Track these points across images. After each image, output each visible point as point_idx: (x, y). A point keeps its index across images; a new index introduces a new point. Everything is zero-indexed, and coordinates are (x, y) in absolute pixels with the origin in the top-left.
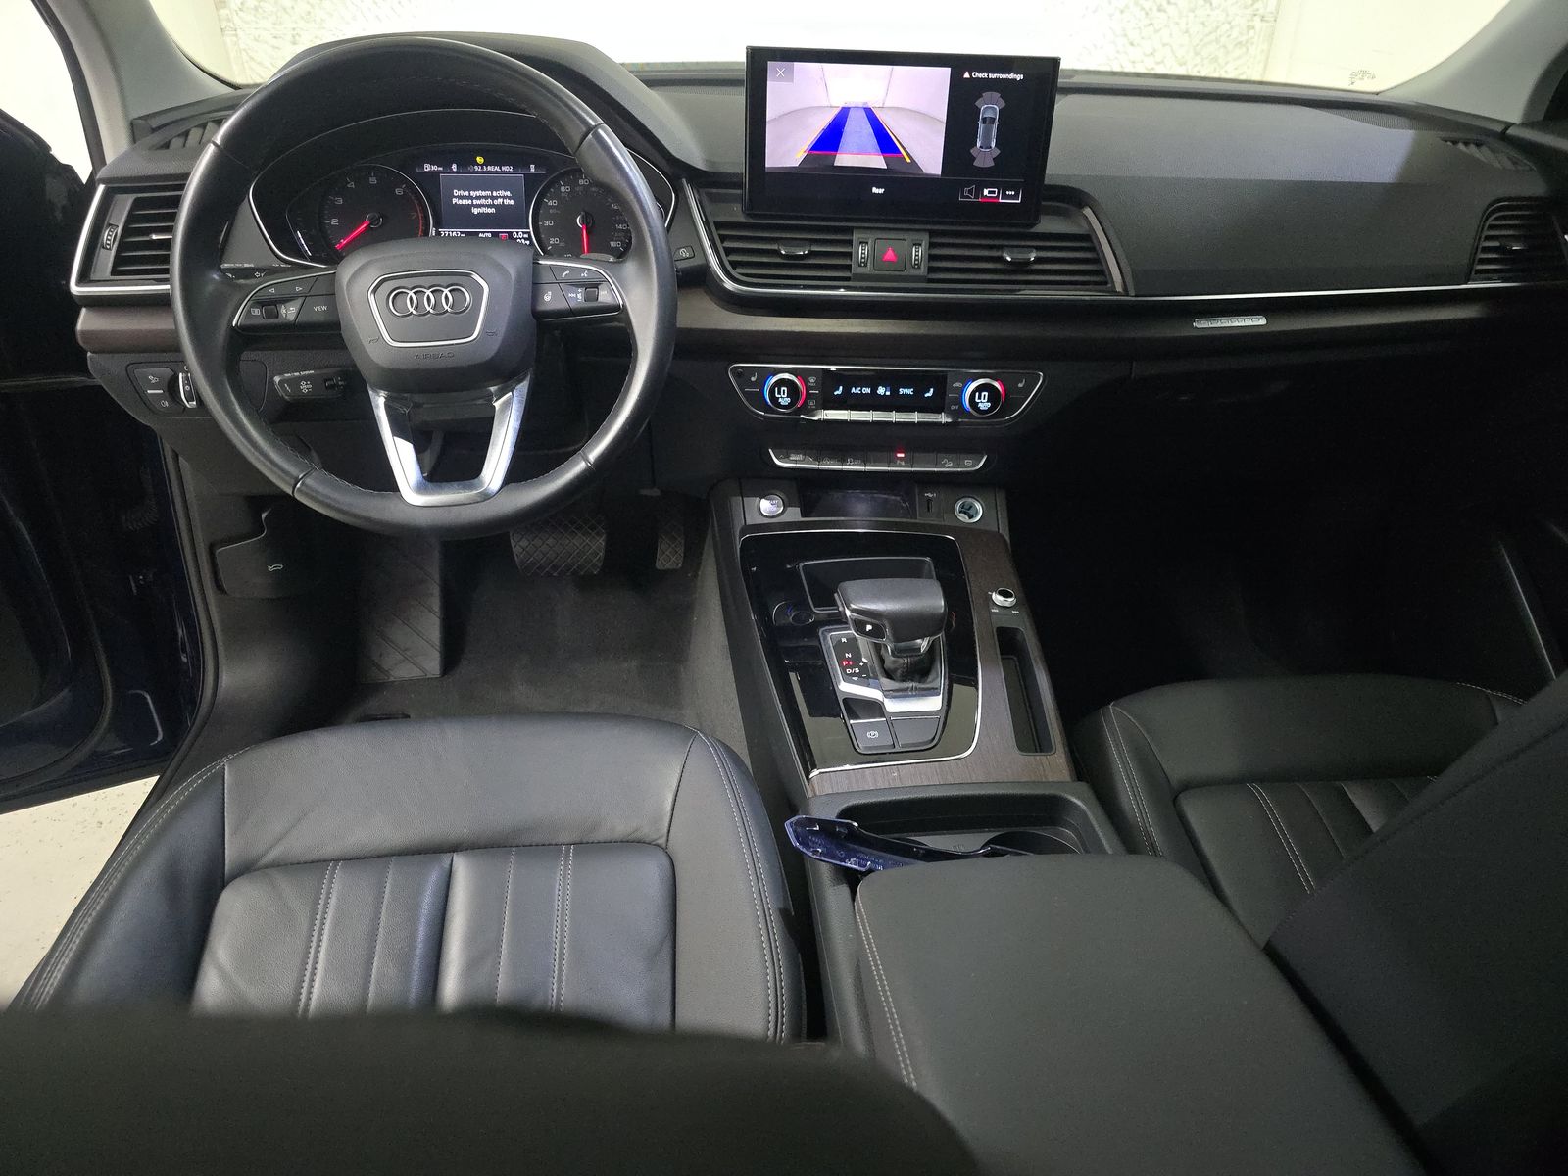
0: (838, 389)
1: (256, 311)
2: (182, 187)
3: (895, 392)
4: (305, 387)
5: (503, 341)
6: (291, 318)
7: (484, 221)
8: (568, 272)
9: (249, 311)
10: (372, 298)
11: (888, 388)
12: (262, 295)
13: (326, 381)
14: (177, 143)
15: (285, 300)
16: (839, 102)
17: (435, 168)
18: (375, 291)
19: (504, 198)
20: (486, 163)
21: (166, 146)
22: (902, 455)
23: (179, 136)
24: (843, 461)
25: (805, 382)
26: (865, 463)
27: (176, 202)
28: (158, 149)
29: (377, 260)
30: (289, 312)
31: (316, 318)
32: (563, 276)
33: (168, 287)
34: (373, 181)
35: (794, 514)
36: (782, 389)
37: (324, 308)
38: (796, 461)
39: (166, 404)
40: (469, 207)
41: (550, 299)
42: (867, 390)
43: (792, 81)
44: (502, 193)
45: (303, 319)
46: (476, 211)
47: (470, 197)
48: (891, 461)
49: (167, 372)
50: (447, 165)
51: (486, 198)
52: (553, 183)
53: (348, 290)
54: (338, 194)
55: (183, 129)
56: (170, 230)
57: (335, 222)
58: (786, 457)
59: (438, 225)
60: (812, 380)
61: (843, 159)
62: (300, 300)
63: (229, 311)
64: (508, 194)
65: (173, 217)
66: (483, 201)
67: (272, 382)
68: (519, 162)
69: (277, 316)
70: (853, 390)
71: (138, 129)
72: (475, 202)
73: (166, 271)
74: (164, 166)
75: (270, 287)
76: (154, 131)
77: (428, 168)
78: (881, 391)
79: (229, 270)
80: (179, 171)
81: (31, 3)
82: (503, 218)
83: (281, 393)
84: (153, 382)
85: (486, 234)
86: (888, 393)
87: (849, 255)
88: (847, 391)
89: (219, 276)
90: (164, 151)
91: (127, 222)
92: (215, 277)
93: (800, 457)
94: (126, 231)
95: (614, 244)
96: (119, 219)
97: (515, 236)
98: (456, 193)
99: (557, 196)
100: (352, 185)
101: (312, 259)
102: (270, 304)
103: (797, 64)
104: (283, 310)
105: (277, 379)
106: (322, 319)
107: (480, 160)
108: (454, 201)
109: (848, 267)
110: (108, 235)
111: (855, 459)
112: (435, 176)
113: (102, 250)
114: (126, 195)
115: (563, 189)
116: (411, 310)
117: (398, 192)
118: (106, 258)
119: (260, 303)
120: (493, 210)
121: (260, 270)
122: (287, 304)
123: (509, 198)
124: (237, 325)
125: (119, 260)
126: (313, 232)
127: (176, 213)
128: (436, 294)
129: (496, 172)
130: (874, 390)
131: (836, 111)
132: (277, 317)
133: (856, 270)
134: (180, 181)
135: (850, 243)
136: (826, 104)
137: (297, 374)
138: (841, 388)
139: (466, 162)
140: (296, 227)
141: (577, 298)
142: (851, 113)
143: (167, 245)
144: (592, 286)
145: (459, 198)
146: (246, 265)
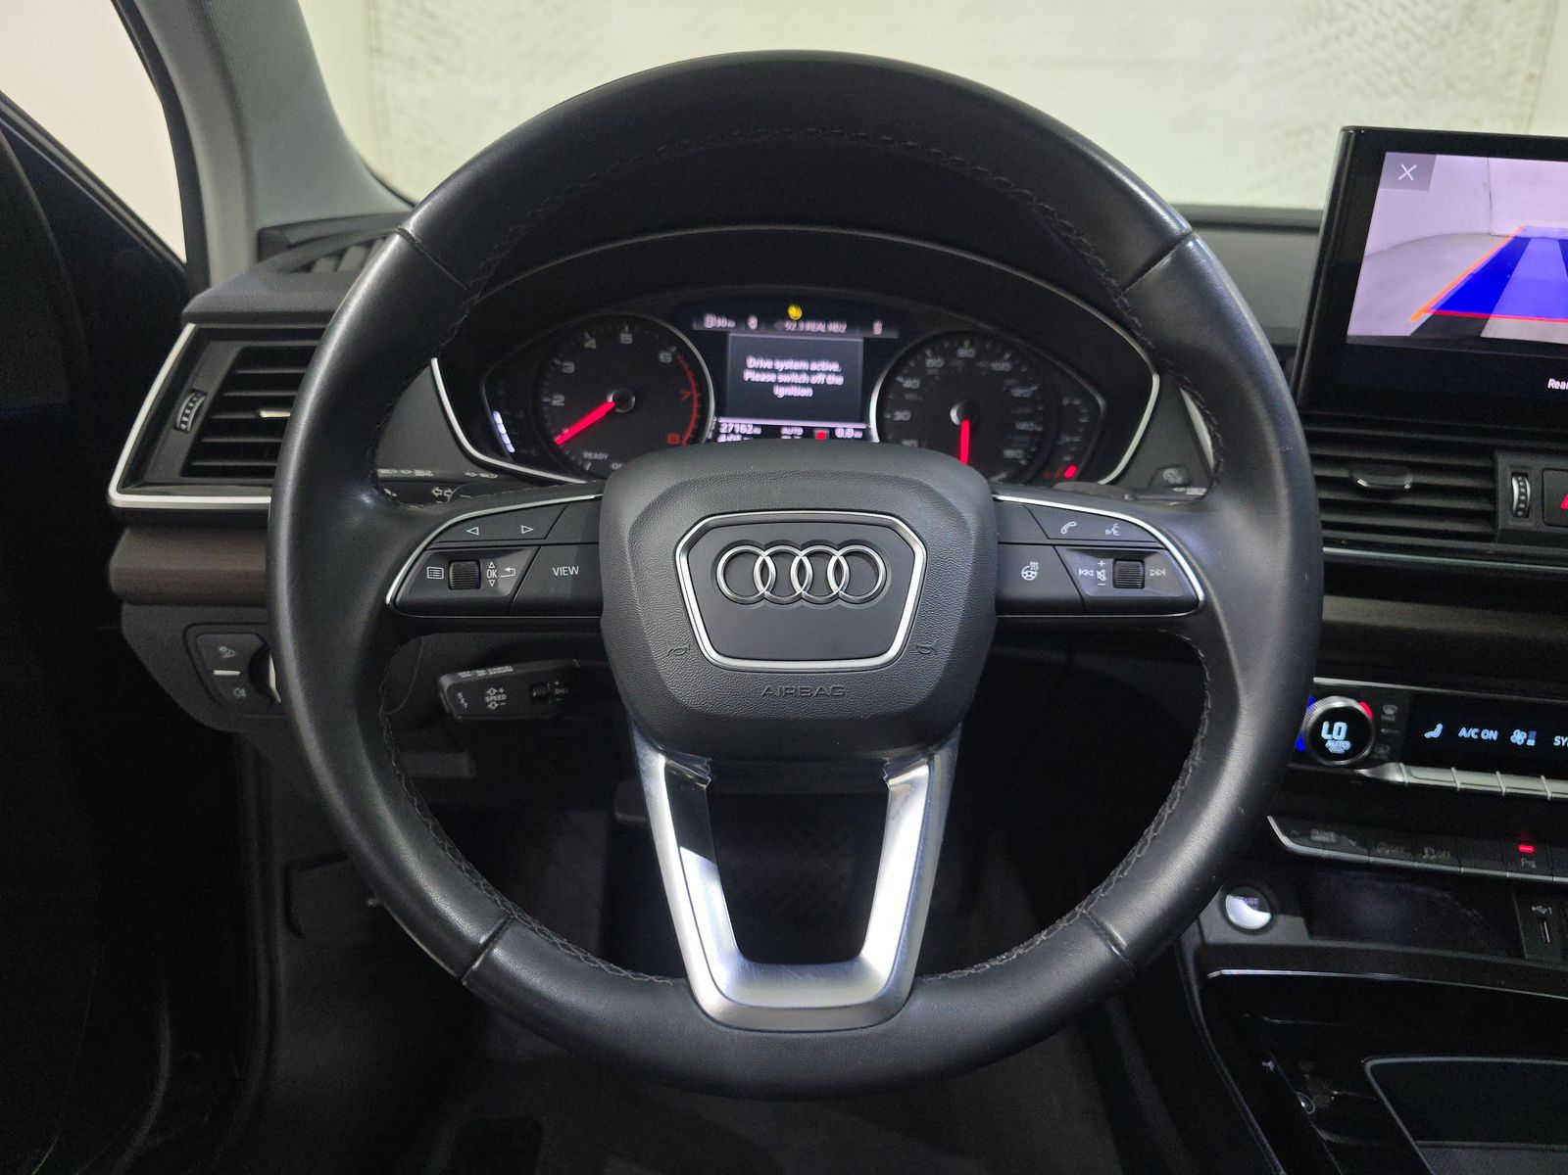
0: (1433, 728)
1: (437, 573)
2: (319, 334)
3: (1544, 740)
4: (494, 698)
5: (949, 665)
6: (506, 589)
7: (793, 408)
8: (1072, 524)
9: (423, 571)
10: (682, 563)
11: (1533, 734)
12: (452, 542)
13: (532, 687)
14: (323, 266)
15: (498, 552)
16: (1508, 228)
17: (723, 323)
18: (689, 547)
19: (828, 373)
20: (805, 318)
21: (307, 268)
22: (1529, 849)
23: (329, 256)
24: (1415, 852)
25: (1377, 712)
26: (1459, 858)
27: (306, 358)
28: (296, 271)
29: (695, 483)
30: (503, 577)
31: (552, 592)
32: (1064, 530)
33: (267, 500)
34: (626, 338)
35: (1292, 931)
36: (1337, 725)
37: (574, 570)
38: (1324, 845)
39: (243, 693)
40: (770, 386)
41: (1031, 575)
42: (1491, 735)
43: (1427, 189)
44: (824, 365)
45: (531, 591)
46: (780, 392)
47: (774, 371)
48: (1511, 860)
49: (251, 641)
50: (741, 319)
51: (799, 372)
52: (917, 351)
53: (632, 541)
54: (567, 358)
55: (340, 245)
56: (288, 403)
57: (558, 400)
58: (1301, 836)
59: (719, 413)
60: (1390, 711)
61: (1501, 327)
62: (527, 554)
63: (382, 573)
64: (835, 367)
65: (297, 383)
66: (794, 378)
67: (436, 687)
68: (858, 319)
69: (478, 582)
70: (1463, 733)
71: (266, 244)
72: (783, 378)
73: (270, 472)
74: (297, 297)
75: (470, 522)
76: (291, 247)
77: (711, 322)
78: (1518, 737)
79: (389, 481)
80: (322, 307)
81: (111, 4)
82: (824, 403)
83: (448, 706)
84: (226, 656)
85: (792, 428)
86: (1531, 743)
87: (1490, 495)
88: (1450, 733)
89: (371, 496)
90: (305, 276)
91: (225, 386)
92: (366, 499)
93: (1329, 837)
94: (220, 403)
95: (1009, 453)
96: (209, 379)
97: (839, 433)
98: (752, 362)
99: (919, 372)
100: (591, 344)
101: (516, 458)
102: (466, 559)
103: (1440, 158)
104: (491, 573)
105: (446, 681)
106: (566, 592)
107: (795, 312)
108: (748, 375)
109: (1490, 517)
110: (187, 407)
111: (1439, 848)
112: (720, 335)
113: (173, 431)
114: (226, 343)
115: (930, 362)
116: (762, 590)
117: (665, 357)
118: (177, 445)
119: (447, 557)
120: (808, 392)
121: (443, 483)
122: (500, 560)
123: (837, 373)
124: (393, 600)
125: (198, 450)
126: (521, 415)
127: (302, 375)
128: (817, 559)
129: (819, 333)
130: (1505, 736)
131: (1501, 244)
132: (478, 587)
133: (1506, 521)
134: (318, 322)
135: (1490, 473)
136: (1485, 230)
137: (481, 673)
138: (1439, 727)
139: (772, 314)
140: (495, 407)
141: (1095, 578)
142: (1530, 247)
143: (280, 427)
144: (1130, 557)
145: (756, 370)
146: (419, 473)
